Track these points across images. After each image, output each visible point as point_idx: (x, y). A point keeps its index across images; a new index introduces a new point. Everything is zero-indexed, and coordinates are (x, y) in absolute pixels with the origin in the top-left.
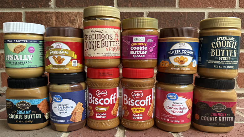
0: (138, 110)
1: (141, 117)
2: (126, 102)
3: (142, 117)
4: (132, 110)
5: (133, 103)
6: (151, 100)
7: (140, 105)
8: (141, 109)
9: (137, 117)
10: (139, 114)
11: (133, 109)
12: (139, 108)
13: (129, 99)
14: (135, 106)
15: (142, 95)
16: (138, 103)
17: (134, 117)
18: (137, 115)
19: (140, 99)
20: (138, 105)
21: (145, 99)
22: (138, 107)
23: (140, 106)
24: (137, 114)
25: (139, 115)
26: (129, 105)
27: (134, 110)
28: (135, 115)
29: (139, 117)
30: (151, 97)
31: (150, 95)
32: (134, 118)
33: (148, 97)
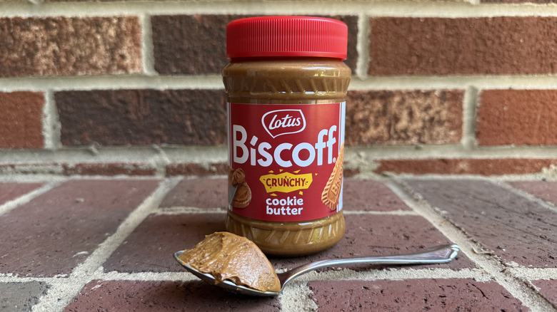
0: (286, 183)
1: (297, 207)
2: (240, 153)
3: (300, 209)
4: (264, 183)
5: (267, 156)
6: (335, 147)
7: (293, 162)
8: (298, 177)
9: (283, 209)
10: (291, 195)
11: (266, 177)
12: (289, 175)
13: (254, 140)
14: (275, 168)
15: (301, 123)
16: (286, 155)
17: (272, 207)
18: (282, 202)
19: (295, 140)
20: (288, 164)
21: (313, 142)
22: (286, 170)
23: (294, 168)
24: (281, 196)
25: (290, 202)
26: (253, 163)
27: (270, 182)
28: (276, 202)
29: (291, 207)
30: (336, 135)
31: (334, 128)
32: (269, 211)
33: (323, 132)
